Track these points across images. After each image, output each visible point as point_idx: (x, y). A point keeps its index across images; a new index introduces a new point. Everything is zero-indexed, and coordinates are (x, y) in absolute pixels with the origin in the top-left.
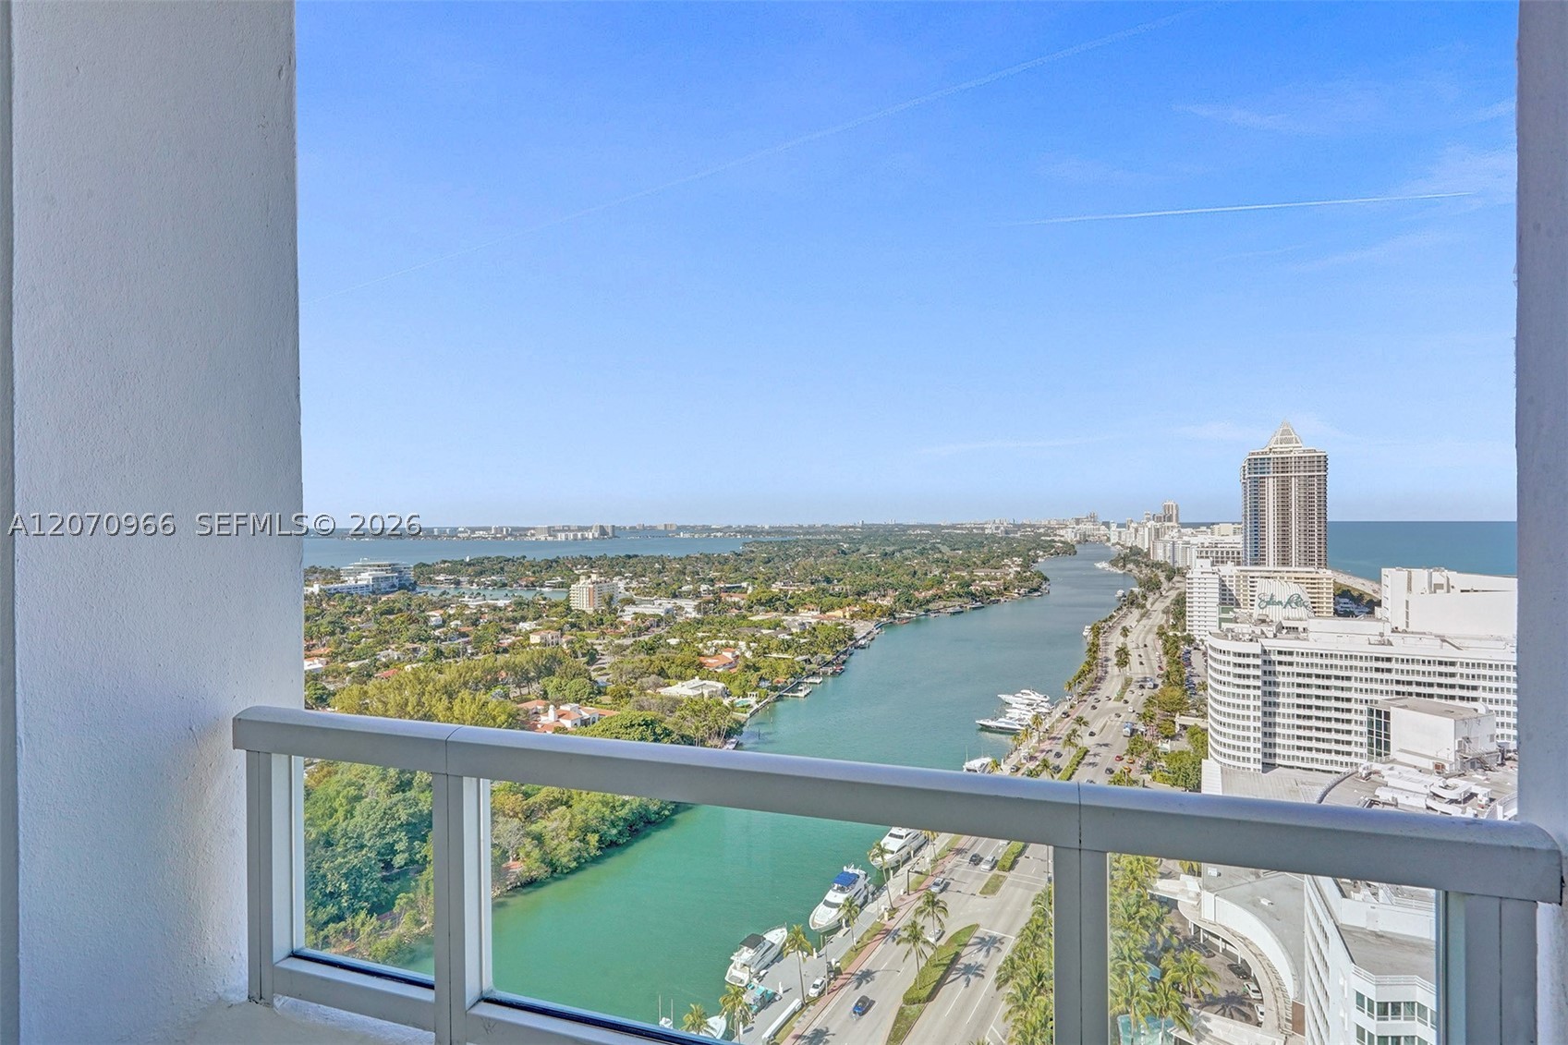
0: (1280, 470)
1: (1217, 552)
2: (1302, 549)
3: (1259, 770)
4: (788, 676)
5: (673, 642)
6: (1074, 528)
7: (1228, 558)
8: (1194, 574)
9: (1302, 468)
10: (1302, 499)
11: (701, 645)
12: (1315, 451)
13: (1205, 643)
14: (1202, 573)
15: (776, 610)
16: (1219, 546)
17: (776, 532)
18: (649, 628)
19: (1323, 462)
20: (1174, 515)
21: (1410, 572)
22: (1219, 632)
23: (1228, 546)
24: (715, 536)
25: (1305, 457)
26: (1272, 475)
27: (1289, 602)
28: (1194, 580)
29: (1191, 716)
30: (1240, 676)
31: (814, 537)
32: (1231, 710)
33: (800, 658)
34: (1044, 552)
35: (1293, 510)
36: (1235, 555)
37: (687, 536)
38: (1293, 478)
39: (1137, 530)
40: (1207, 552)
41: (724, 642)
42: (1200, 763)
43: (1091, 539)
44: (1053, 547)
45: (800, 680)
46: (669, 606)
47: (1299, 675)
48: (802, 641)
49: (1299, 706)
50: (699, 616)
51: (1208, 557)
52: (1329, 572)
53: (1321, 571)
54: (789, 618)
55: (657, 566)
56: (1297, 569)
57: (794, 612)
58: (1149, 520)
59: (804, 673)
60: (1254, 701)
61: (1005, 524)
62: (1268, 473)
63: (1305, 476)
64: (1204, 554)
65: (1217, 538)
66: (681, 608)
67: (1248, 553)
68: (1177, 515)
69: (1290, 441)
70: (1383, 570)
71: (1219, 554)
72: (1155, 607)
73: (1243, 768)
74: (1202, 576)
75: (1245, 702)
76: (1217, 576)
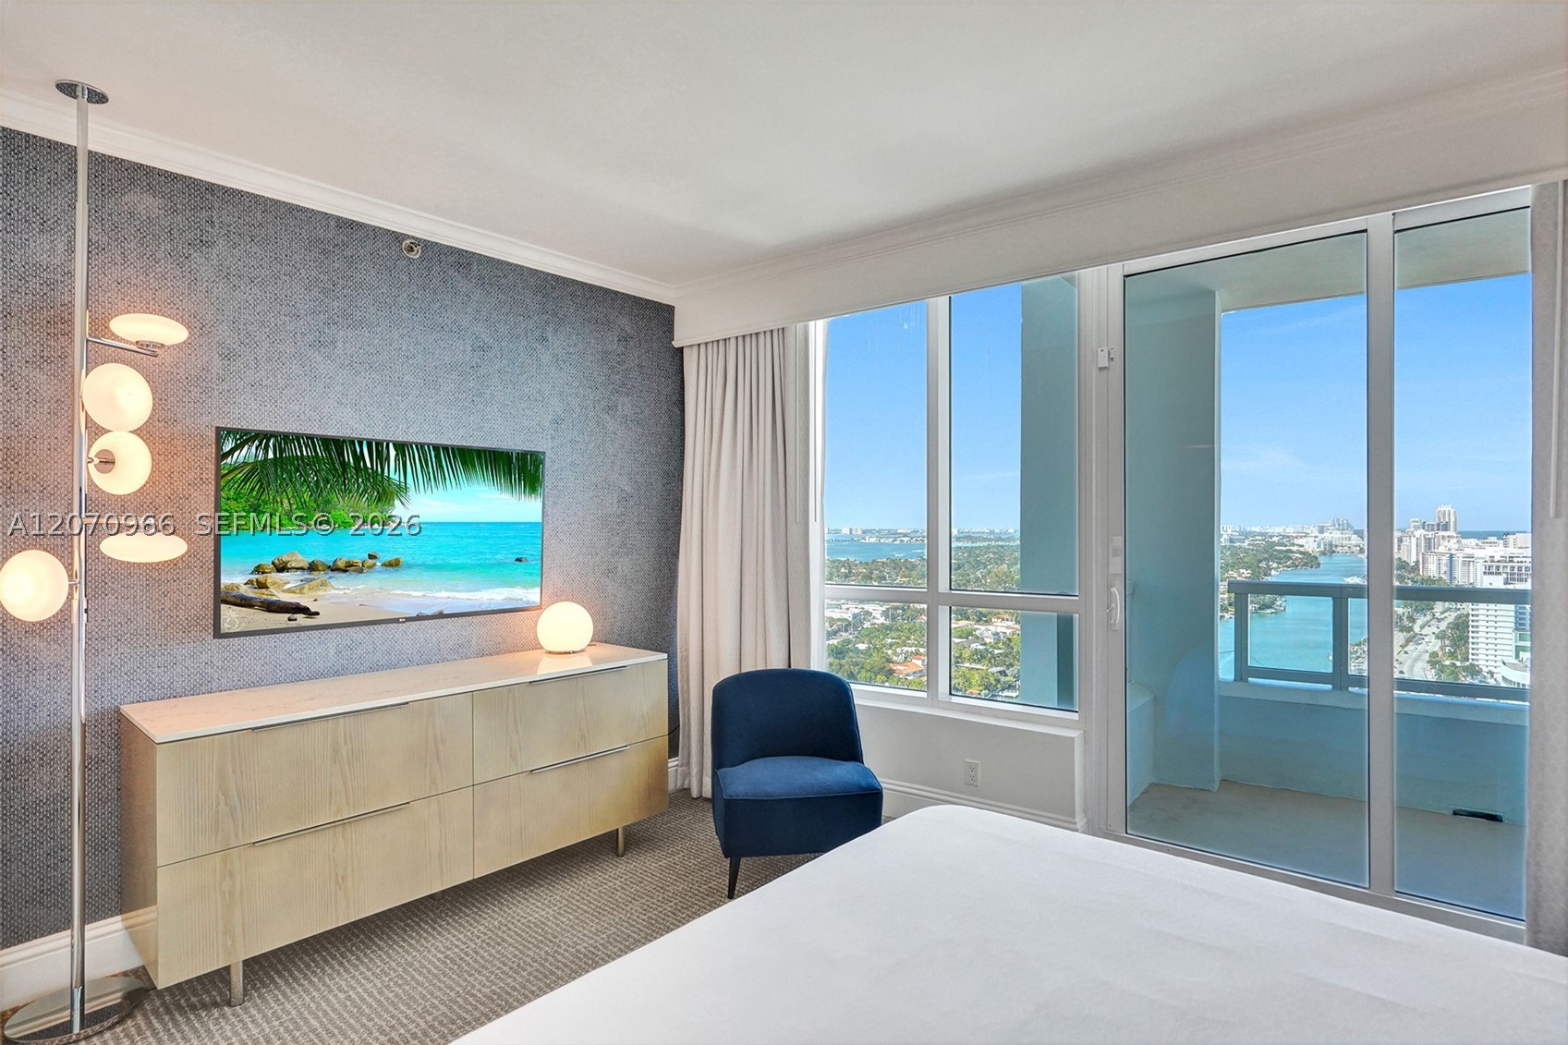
1: (1513, 568)
4: (981, 688)
5: (862, 647)
6: (1316, 537)
11: (890, 652)
13: (1495, 676)
15: (968, 619)
16: (1515, 560)
17: (965, 537)
18: (837, 632)
20: (1452, 523)
22: (1516, 662)
24: (901, 541)
31: (1007, 544)
33: (995, 669)
34: (1279, 563)
37: (873, 540)
39: (1400, 540)
40: (1498, 568)
41: (913, 649)
43: (1339, 549)
44: (1290, 558)
45: (994, 693)
46: (857, 611)
48: (997, 652)
50: (887, 622)
54: (983, 628)
55: (843, 570)
57: (986, 621)
58: (1417, 528)
59: (999, 686)
61: (1229, 532)
64: (1494, 570)
65: (1511, 550)
66: (868, 613)
68: (1455, 522)
71: (1516, 571)
72: (1424, 632)
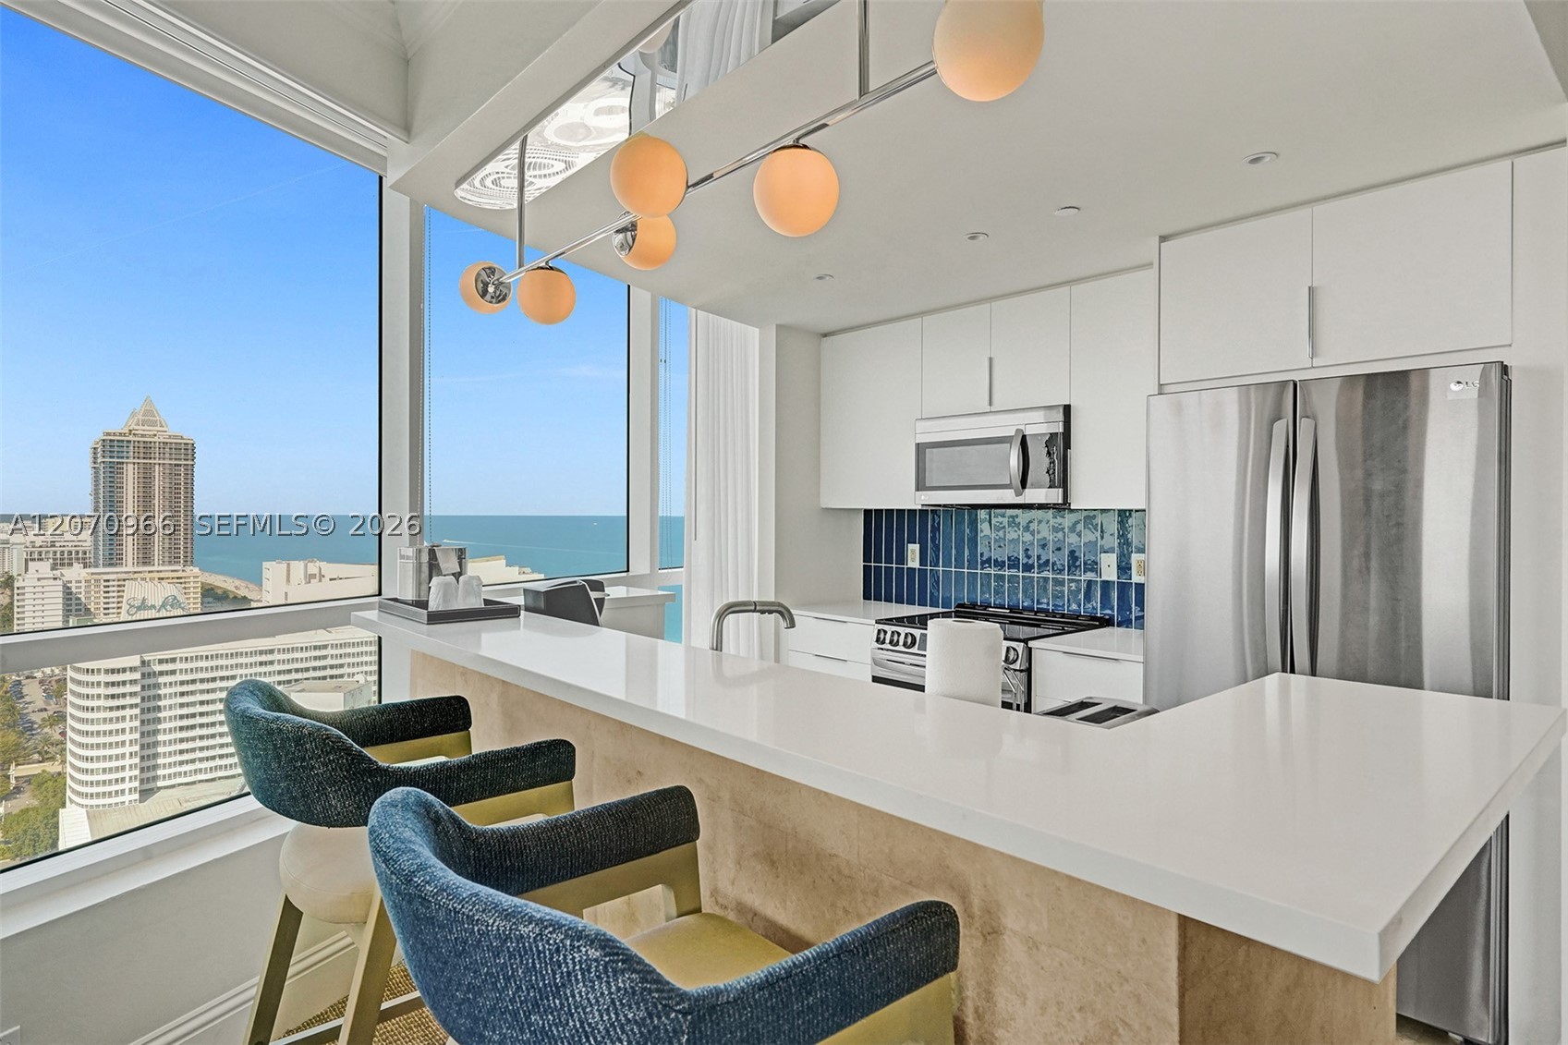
0: (142, 455)
2: (167, 546)
3: (136, 800)
7: (71, 559)
8: (26, 582)
9: (167, 455)
10: (167, 490)
12: (182, 438)
14: (39, 579)
19: (188, 450)
21: (289, 564)
23: (70, 544)
25: (171, 443)
26: (131, 460)
27: (163, 606)
28: (27, 590)
29: (33, 763)
30: (113, 697)
32: (101, 740)
35: (156, 501)
36: (80, 555)
38: (157, 466)
42: (55, 815)
47: (182, 683)
49: (182, 717)
51: (41, 560)
52: (196, 570)
53: (188, 569)
56: (161, 568)
60: (130, 722)
62: (127, 458)
63: (170, 464)
67: (101, 553)
69: (153, 424)
70: (264, 563)
73: (116, 804)
74: (39, 583)
75: (120, 726)
76: (61, 582)
